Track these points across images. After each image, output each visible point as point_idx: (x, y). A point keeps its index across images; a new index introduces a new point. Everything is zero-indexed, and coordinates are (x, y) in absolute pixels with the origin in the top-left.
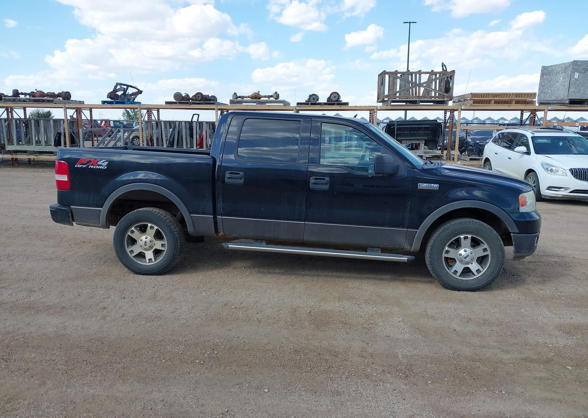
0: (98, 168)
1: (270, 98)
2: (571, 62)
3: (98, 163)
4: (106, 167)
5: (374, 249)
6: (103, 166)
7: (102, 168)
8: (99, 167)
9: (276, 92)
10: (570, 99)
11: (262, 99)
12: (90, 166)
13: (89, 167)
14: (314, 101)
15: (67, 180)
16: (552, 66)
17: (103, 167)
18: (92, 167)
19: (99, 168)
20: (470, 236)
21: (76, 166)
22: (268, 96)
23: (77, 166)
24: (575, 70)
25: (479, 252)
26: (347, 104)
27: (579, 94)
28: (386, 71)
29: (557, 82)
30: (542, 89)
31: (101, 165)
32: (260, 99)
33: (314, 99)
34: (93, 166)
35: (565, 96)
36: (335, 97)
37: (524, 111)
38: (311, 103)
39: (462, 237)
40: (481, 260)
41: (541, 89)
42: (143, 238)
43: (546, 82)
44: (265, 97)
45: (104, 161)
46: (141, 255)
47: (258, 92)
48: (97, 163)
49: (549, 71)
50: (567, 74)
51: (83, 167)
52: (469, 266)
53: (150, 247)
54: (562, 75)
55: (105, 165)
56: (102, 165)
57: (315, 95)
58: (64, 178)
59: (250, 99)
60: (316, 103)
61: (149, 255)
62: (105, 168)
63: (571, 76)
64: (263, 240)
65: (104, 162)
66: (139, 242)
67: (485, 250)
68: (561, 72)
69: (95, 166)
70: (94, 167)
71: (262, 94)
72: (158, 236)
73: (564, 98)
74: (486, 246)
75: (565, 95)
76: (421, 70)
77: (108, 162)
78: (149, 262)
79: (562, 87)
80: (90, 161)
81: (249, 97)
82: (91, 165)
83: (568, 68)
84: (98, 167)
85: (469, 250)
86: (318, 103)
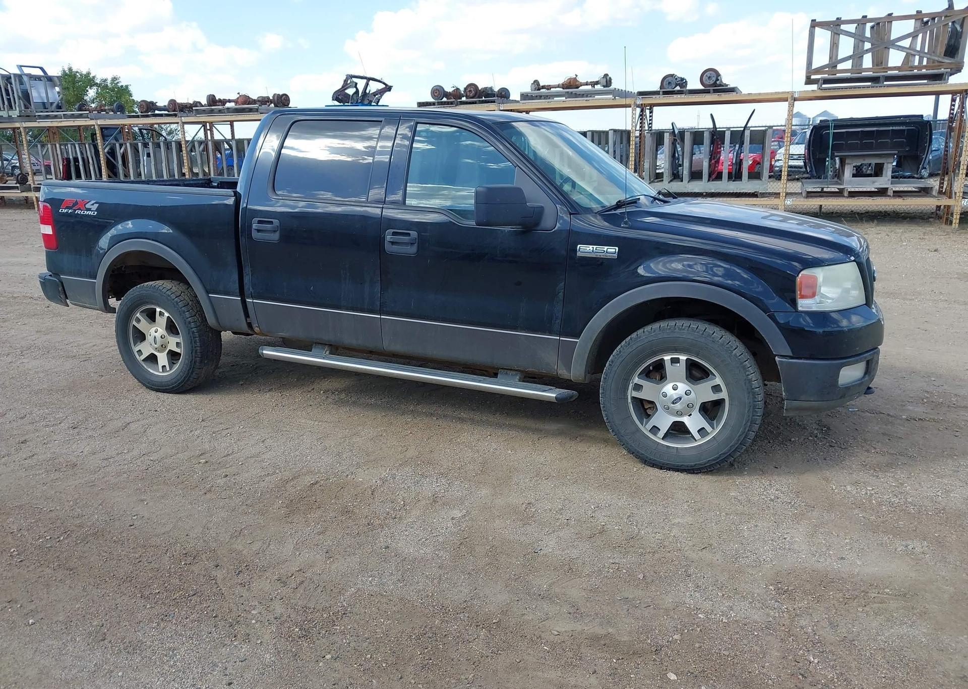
1: (595, 86)
3: (87, 206)
4: (96, 213)
5: (508, 372)
6: (92, 211)
7: (92, 214)
8: (88, 213)
9: (606, 75)
11: (582, 88)
12: (77, 211)
13: (76, 213)
14: (670, 87)
15: (52, 233)
17: (93, 212)
18: (79, 213)
20: (683, 358)
21: (60, 211)
22: (591, 82)
23: (62, 211)
25: (704, 392)
26: (732, 90)
28: (815, 20)
32: (578, 88)
33: (669, 83)
34: (80, 211)
36: (709, 77)
39: (667, 358)
40: (710, 410)
42: (153, 331)
44: (587, 84)
45: (93, 202)
46: (152, 359)
47: (575, 76)
48: (85, 205)
52: (685, 420)
53: (162, 345)
55: (95, 210)
56: (91, 209)
57: (672, 75)
58: (49, 230)
59: (561, 89)
60: (674, 91)
61: (162, 359)
64: (326, 344)
65: (93, 204)
66: (149, 339)
67: (716, 389)
69: (83, 212)
71: (581, 79)
72: (171, 328)
74: (718, 381)
76: (892, 14)
77: (98, 205)
78: (163, 371)
80: (76, 203)
81: (558, 86)
82: (78, 209)
84: (86, 212)
85: (683, 387)
86: (678, 91)
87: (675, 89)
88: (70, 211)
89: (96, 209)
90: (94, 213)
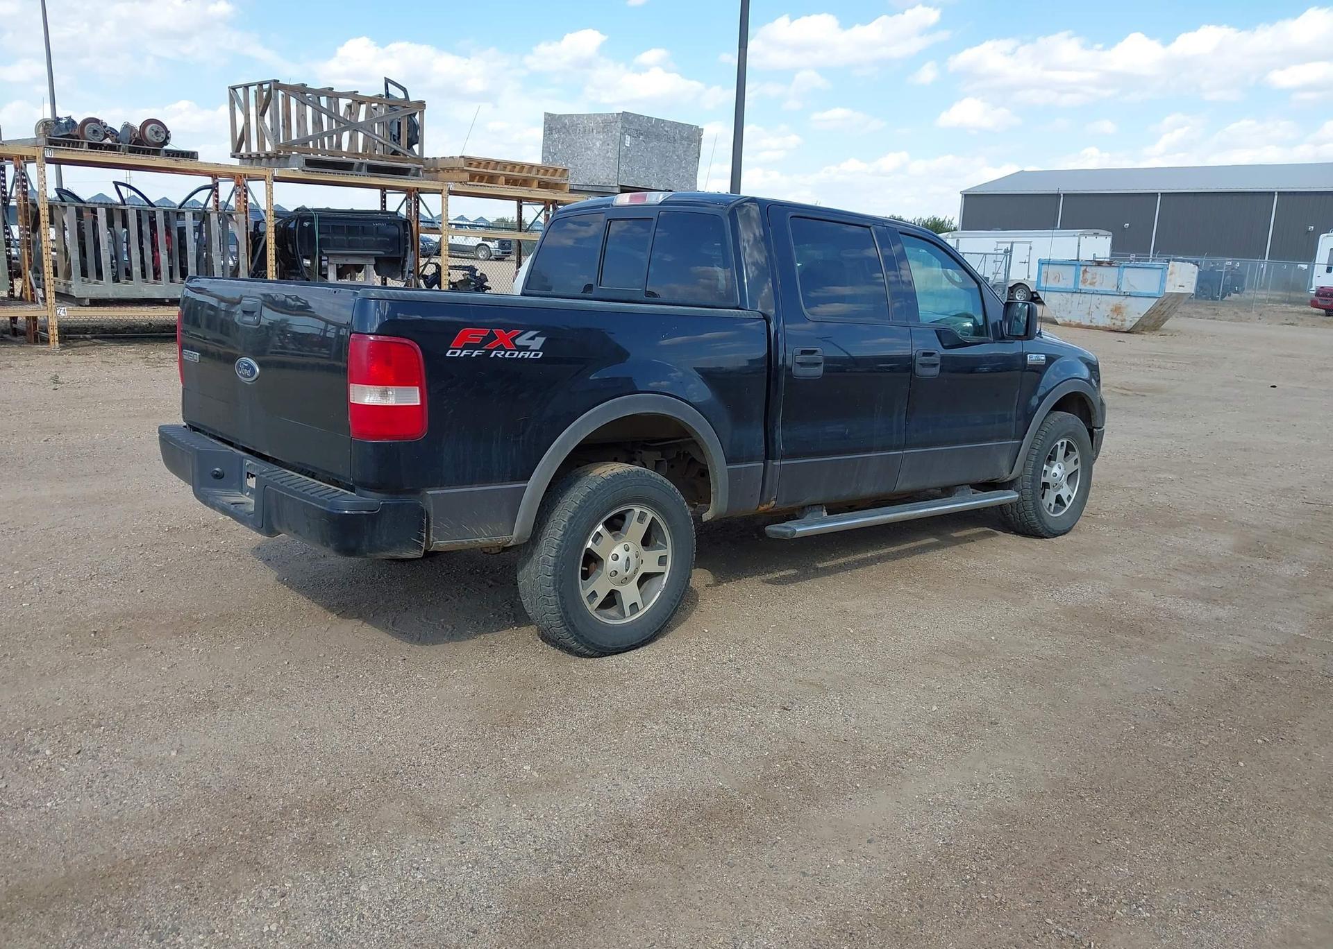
0: (520, 356)
2: (618, 114)
3: (519, 342)
4: (541, 354)
5: (963, 486)
6: (532, 351)
7: (531, 357)
8: (522, 354)
10: (621, 186)
12: (494, 352)
13: (492, 356)
14: (96, 138)
15: (418, 404)
16: (571, 116)
17: (533, 353)
19: (523, 356)
20: (1065, 441)
21: (448, 354)
23: (452, 353)
24: (625, 131)
25: (1070, 466)
26: (192, 155)
27: (632, 178)
29: (589, 149)
30: (551, 160)
31: (526, 348)
33: (95, 131)
34: (503, 353)
35: (610, 179)
36: (157, 133)
37: (524, 203)
38: (89, 143)
39: (1059, 443)
41: (548, 159)
42: (618, 550)
43: (560, 147)
45: (532, 333)
46: (612, 600)
48: (513, 340)
49: (566, 125)
50: (612, 136)
51: (474, 355)
52: (1062, 492)
53: (635, 570)
54: (598, 137)
55: (538, 348)
56: (529, 346)
57: (97, 121)
58: (411, 397)
60: (102, 145)
61: (629, 593)
62: (539, 356)
63: (622, 142)
64: (821, 504)
65: (533, 338)
66: (610, 564)
67: (1076, 461)
68: (595, 131)
69: (509, 353)
70: (507, 356)
73: (610, 184)
74: (1077, 454)
75: (611, 176)
76: (357, 92)
77: (544, 339)
79: (602, 161)
80: (492, 337)
82: (494, 350)
83: (613, 124)
84: (517, 353)
85: (1062, 465)
86: (108, 145)
87: (103, 142)
88: (476, 353)
89: (541, 348)
90: (535, 355)
